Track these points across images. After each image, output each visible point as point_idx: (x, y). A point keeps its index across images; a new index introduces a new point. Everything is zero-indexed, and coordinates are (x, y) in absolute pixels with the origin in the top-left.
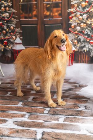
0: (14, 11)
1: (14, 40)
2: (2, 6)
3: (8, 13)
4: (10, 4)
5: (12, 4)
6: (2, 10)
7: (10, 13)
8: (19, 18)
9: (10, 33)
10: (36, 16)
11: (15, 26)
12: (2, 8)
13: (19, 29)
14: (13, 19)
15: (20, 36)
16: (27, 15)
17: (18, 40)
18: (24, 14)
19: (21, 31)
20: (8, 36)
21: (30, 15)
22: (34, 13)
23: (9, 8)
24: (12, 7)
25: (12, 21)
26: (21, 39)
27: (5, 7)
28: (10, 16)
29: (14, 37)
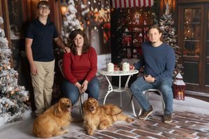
0: (177, 47)
4: (175, 41)
5: (177, 40)
8: (182, 55)
10: (198, 54)
13: (181, 65)
15: (182, 72)
16: (190, 52)
17: (179, 76)
18: (187, 51)
19: (183, 67)
21: (193, 52)
22: (197, 50)
23: (174, 44)
24: (176, 43)
26: (182, 75)
27: (170, 43)
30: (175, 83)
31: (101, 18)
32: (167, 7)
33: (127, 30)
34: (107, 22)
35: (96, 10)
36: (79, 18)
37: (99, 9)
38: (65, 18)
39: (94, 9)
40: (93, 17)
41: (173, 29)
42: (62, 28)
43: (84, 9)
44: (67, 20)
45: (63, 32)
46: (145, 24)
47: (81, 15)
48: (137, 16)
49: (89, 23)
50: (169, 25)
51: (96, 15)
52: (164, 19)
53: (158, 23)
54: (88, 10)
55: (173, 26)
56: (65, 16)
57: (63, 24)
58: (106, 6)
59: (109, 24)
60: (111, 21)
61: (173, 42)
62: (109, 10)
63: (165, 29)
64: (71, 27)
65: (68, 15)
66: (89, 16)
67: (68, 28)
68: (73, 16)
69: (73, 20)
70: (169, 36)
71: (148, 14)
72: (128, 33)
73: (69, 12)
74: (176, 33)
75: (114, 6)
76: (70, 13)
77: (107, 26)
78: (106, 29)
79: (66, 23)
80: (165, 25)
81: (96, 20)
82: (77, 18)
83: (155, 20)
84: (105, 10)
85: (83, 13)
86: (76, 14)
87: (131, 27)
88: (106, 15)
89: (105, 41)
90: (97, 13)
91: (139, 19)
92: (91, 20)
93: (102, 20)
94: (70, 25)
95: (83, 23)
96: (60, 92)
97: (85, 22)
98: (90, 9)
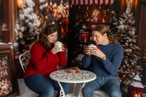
0: (137, 48)
1: (133, 77)
2: (126, 42)
3: (131, 49)
4: (135, 41)
5: (137, 41)
6: (126, 45)
7: (133, 50)
8: (142, 56)
9: (130, 68)
11: (136, 63)
12: (126, 44)
13: (140, 67)
14: (135, 55)
15: (140, 74)
17: (137, 78)
19: (142, 69)
20: (128, 71)
24: (136, 44)
25: (134, 58)
26: (140, 77)
27: (129, 43)
28: (132, 52)
29: (134, 73)
30: (132, 85)
31: (60, 13)
32: (128, 5)
33: (84, 27)
34: (65, 18)
35: (55, 5)
36: (37, 12)
37: (58, 4)
38: (21, 11)
39: (53, 4)
40: (52, 12)
41: (134, 29)
42: (17, 22)
43: (42, 4)
44: (23, 13)
45: (18, 25)
46: (104, 22)
47: (39, 9)
48: (96, 13)
49: (46, 17)
50: (129, 24)
51: (55, 11)
52: (124, 18)
53: (118, 21)
54: (47, 4)
55: (133, 26)
56: (21, 9)
57: (18, 17)
58: (65, 1)
59: (67, 20)
60: (69, 17)
61: (133, 43)
62: (67, 6)
63: (125, 28)
64: (27, 21)
65: (25, 8)
66: (48, 10)
67: (24, 21)
68: (30, 9)
69: (30, 13)
70: (128, 35)
71: (107, 12)
72: (86, 30)
73: (26, 4)
74: (137, 33)
75: (73, 3)
76: (27, 6)
77: (65, 22)
78: (64, 25)
79: (22, 17)
80: (125, 24)
81: (55, 15)
82: (34, 12)
83: (114, 18)
84: (64, 6)
85: (41, 7)
86: (34, 8)
87: (89, 24)
88: (65, 11)
89: (62, 36)
90: (56, 8)
91: (98, 17)
92: (50, 15)
93: (60, 16)
94: (26, 18)
95: (40, 17)
96: (11, 89)
97: (42, 16)
98: (49, 4)
